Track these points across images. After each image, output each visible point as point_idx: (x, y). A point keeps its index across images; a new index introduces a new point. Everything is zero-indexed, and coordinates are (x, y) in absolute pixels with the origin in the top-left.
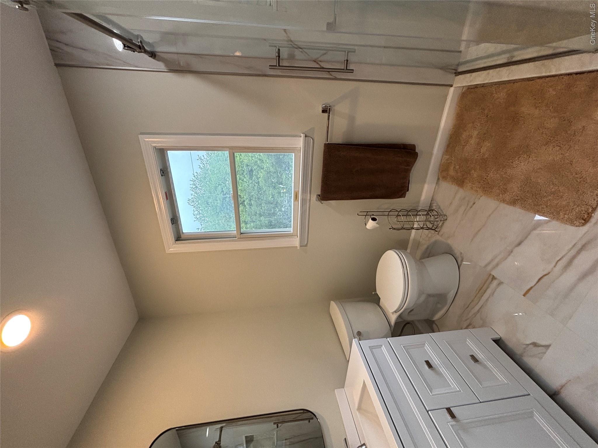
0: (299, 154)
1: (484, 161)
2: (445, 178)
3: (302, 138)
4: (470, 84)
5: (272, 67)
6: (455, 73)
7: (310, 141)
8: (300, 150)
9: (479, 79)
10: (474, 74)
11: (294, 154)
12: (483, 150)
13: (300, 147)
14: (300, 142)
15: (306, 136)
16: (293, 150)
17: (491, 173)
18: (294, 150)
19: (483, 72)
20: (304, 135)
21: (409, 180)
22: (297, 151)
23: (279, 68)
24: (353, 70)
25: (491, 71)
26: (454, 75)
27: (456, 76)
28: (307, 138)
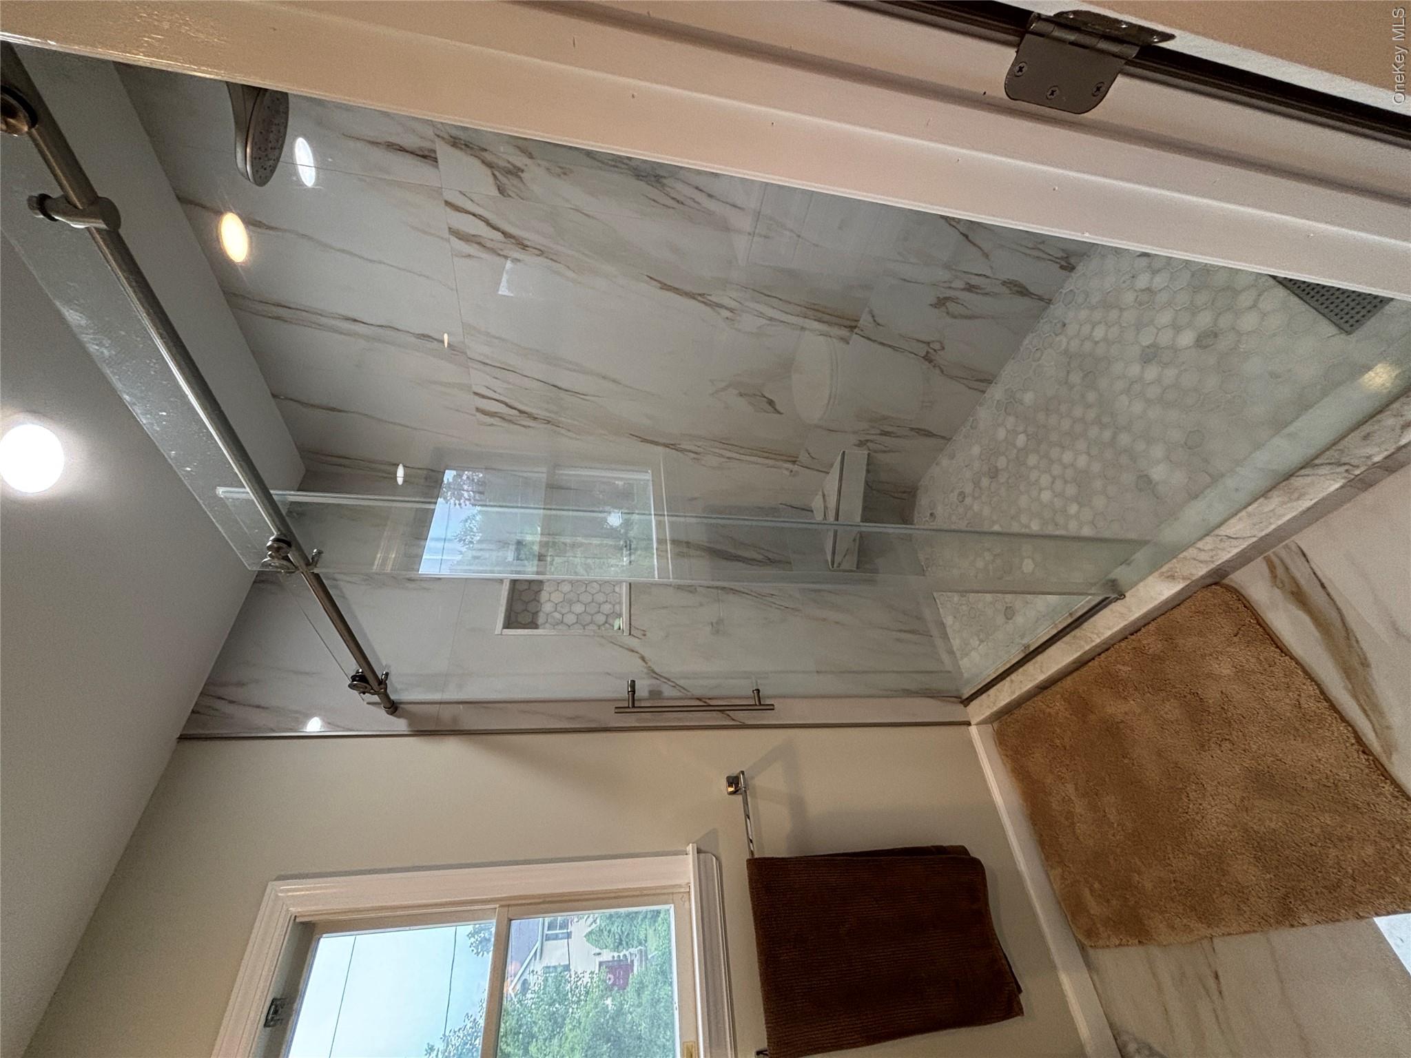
0: (687, 904)
1: (1136, 839)
2: (1090, 933)
3: (690, 856)
4: (995, 709)
5: (620, 710)
6: (962, 702)
7: (712, 860)
8: (689, 892)
9: (1004, 695)
10: (992, 691)
11: (672, 906)
12: (1113, 816)
13: (687, 881)
14: (685, 870)
15: (699, 851)
16: (671, 896)
17: (1172, 859)
18: (673, 893)
19: (1001, 683)
20: (695, 845)
21: (1005, 955)
22: (681, 896)
23: (635, 710)
24: (773, 705)
25: (1013, 676)
26: (962, 706)
27: (966, 707)
28: (702, 855)
